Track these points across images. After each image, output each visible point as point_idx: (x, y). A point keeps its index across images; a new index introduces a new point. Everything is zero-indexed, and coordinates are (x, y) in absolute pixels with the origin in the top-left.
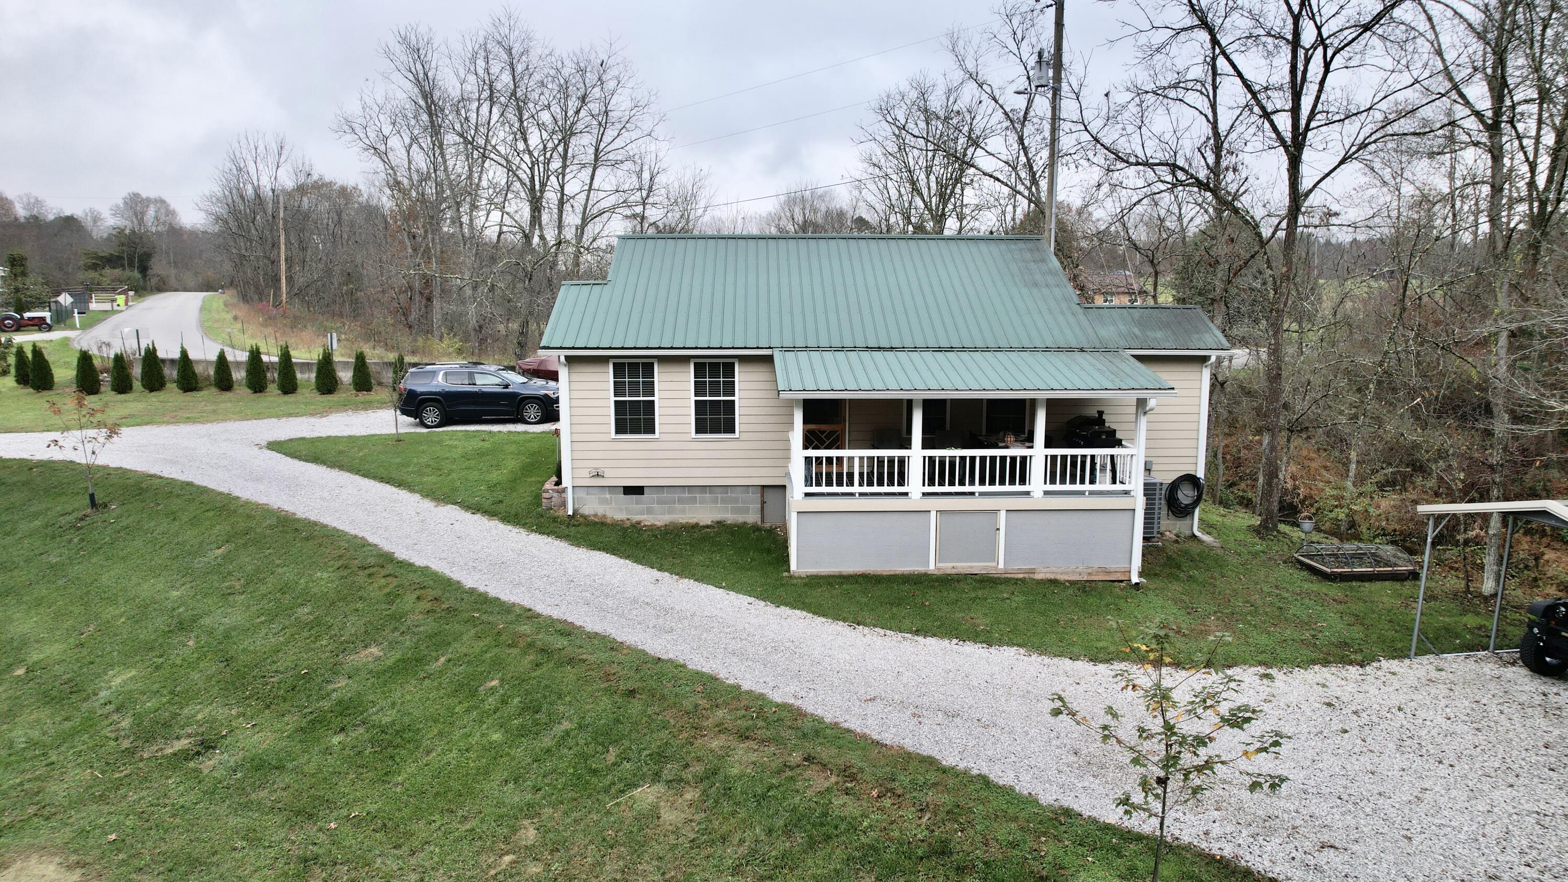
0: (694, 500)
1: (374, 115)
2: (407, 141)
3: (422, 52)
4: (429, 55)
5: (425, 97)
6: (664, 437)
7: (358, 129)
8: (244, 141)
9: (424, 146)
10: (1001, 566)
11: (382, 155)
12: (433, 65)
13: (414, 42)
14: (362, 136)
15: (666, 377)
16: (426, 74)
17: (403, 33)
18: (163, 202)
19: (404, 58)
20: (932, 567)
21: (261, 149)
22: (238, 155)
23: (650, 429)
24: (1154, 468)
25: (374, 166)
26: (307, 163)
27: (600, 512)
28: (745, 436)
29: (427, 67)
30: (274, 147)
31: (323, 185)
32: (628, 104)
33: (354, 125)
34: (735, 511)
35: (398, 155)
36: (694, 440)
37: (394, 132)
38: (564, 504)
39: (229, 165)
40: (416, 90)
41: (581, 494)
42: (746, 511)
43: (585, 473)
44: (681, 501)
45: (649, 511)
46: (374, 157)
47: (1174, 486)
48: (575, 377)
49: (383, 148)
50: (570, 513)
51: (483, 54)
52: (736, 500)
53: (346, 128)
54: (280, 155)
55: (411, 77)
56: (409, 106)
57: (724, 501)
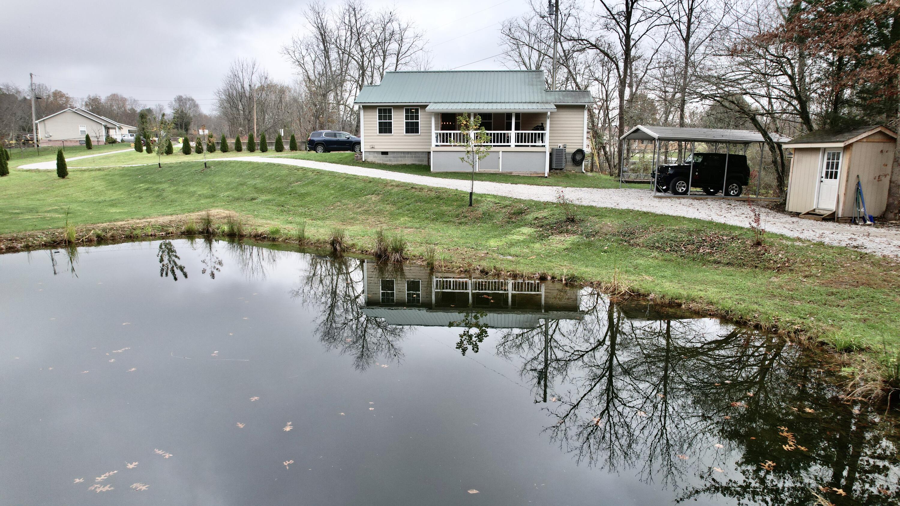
0: (405, 157)
1: (298, 46)
2: (313, 57)
3: (320, 14)
4: (323, 16)
5: (321, 34)
6: (395, 134)
7: (291, 53)
8: (237, 62)
9: (322, 60)
10: (501, 171)
11: (301, 65)
12: (325, 20)
13: (317, 9)
14: (293, 56)
15: (396, 113)
16: (322, 24)
17: (312, 5)
18: (193, 100)
19: (312, 17)
20: (477, 170)
21: (245, 66)
22: (235, 68)
23: (390, 131)
24: (567, 147)
25: (298, 71)
26: (266, 72)
27: (373, 161)
28: (422, 134)
29: (322, 21)
30: (251, 65)
31: (272, 86)
32: (412, 35)
33: (289, 51)
34: (418, 161)
35: (309, 67)
36: (405, 136)
37: (307, 54)
38: (362, 159)
39: (230, 73)
40: (318, 32)
41: (367, 154)
42: (423, 161)
43: (369, 147)
44: (401, 157)
45: (390, 160)
46: (298, 67)
47: (574, 154)
48: (366, 114)
49: (302, 62)
50: (363, 160)
51: (348, 14)
52: (419, 157)
53: (285, 52)
54: (253, 68)
55: (316, 26)
56: (314, 40)
57: (415, 157)
